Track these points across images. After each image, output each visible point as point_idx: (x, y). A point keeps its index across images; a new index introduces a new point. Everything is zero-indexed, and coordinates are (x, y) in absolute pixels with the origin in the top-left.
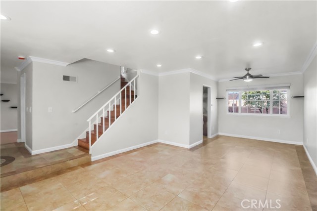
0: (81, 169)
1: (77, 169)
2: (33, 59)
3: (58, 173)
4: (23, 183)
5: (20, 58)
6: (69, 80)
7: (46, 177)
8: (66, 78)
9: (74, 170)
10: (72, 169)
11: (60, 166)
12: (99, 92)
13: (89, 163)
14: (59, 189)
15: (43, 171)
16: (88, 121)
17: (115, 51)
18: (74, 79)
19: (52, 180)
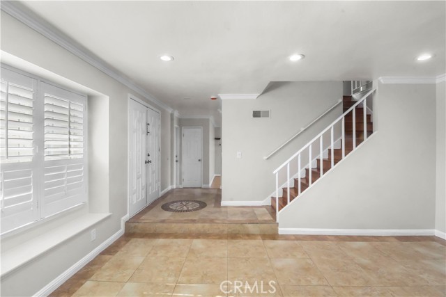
0: (259, 241)
1: (255, 239)
2: (223, 97)
3: (233, 236)
4: (198, 235)
5: (212, 99)
6: (260, 116)
7: (220, 236)
8: (256, 114)
9: (251, 239)
10: (249, 236)
11: (238, 227)
12: (303, 129)
13: (274, 236)
14: (221, 258)
15: (219, 228)
16: (274, 172)
17: (303, 56)
18: (266, 114)
19: (222, 242)
